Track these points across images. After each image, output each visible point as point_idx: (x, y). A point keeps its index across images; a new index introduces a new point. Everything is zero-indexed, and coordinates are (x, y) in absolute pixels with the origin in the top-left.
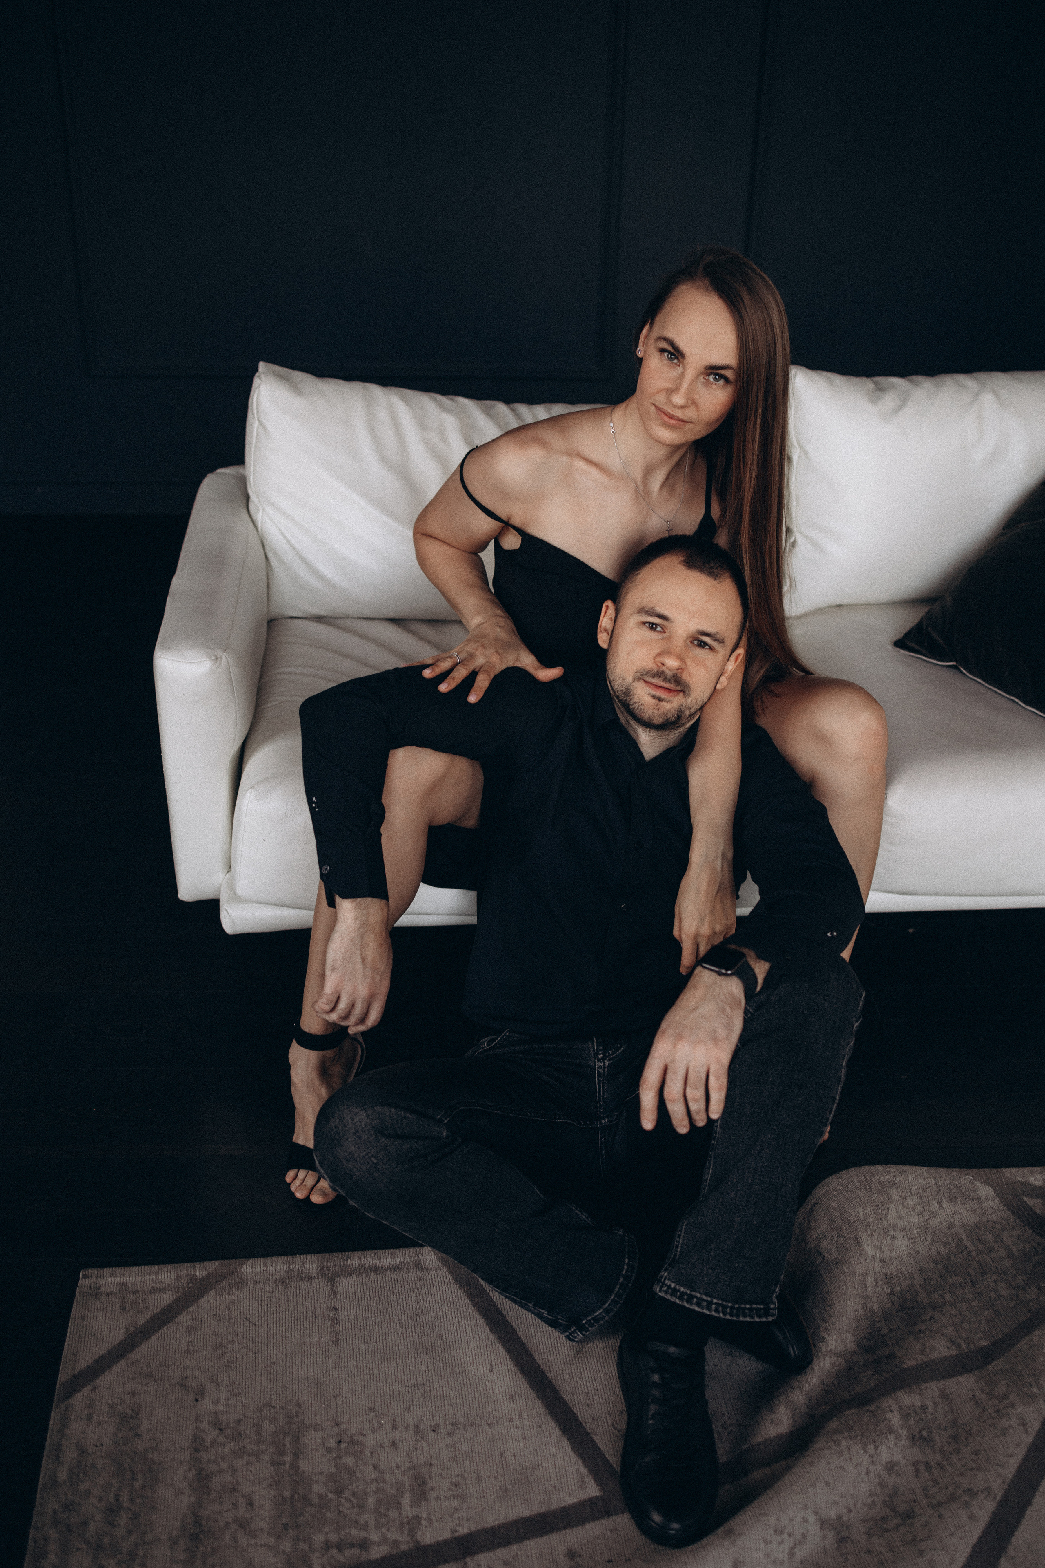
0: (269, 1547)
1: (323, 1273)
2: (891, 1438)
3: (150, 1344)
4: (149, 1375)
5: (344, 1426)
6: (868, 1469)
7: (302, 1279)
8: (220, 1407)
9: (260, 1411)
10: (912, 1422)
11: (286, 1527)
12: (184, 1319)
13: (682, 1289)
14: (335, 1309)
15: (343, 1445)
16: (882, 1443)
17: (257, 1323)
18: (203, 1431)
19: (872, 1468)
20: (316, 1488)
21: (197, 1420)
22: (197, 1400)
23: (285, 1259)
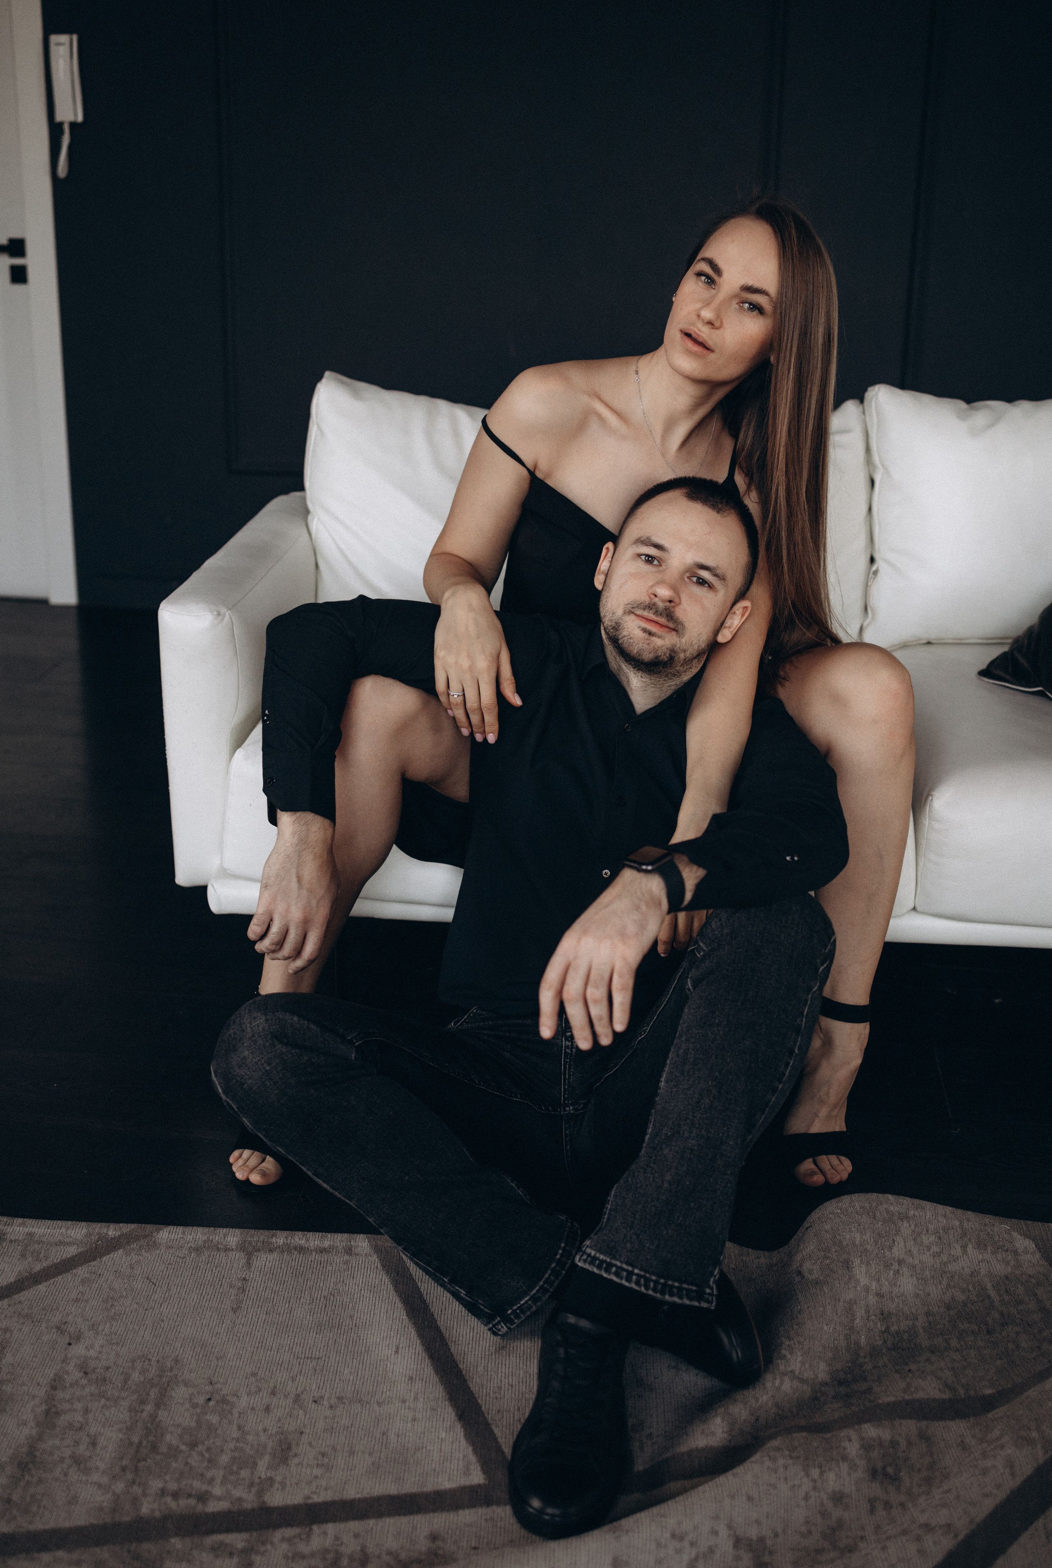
0: (100, 1486)
1: (242, 1247)
2: (844, 1467)
3: (39, 1290)
4: (28, 1316)
5: (219, 1386)
6: (807, 1494)
7: (218, 1249)
8: (93, 1353)
9: (133, 1361)
10: (875, 1454)
11: (124, 1469)
12: (82, 1271)
13: (602, 1257)
14: (244, 1279)
15: (211, 1403)
16: (830, 1470)
17: (157, 1284)
18: (67, 1373)
19: (812, 1493)
20: (168, 1437)
21: (63, 1361)
22: (70, 1344)
23: (206, 1230)
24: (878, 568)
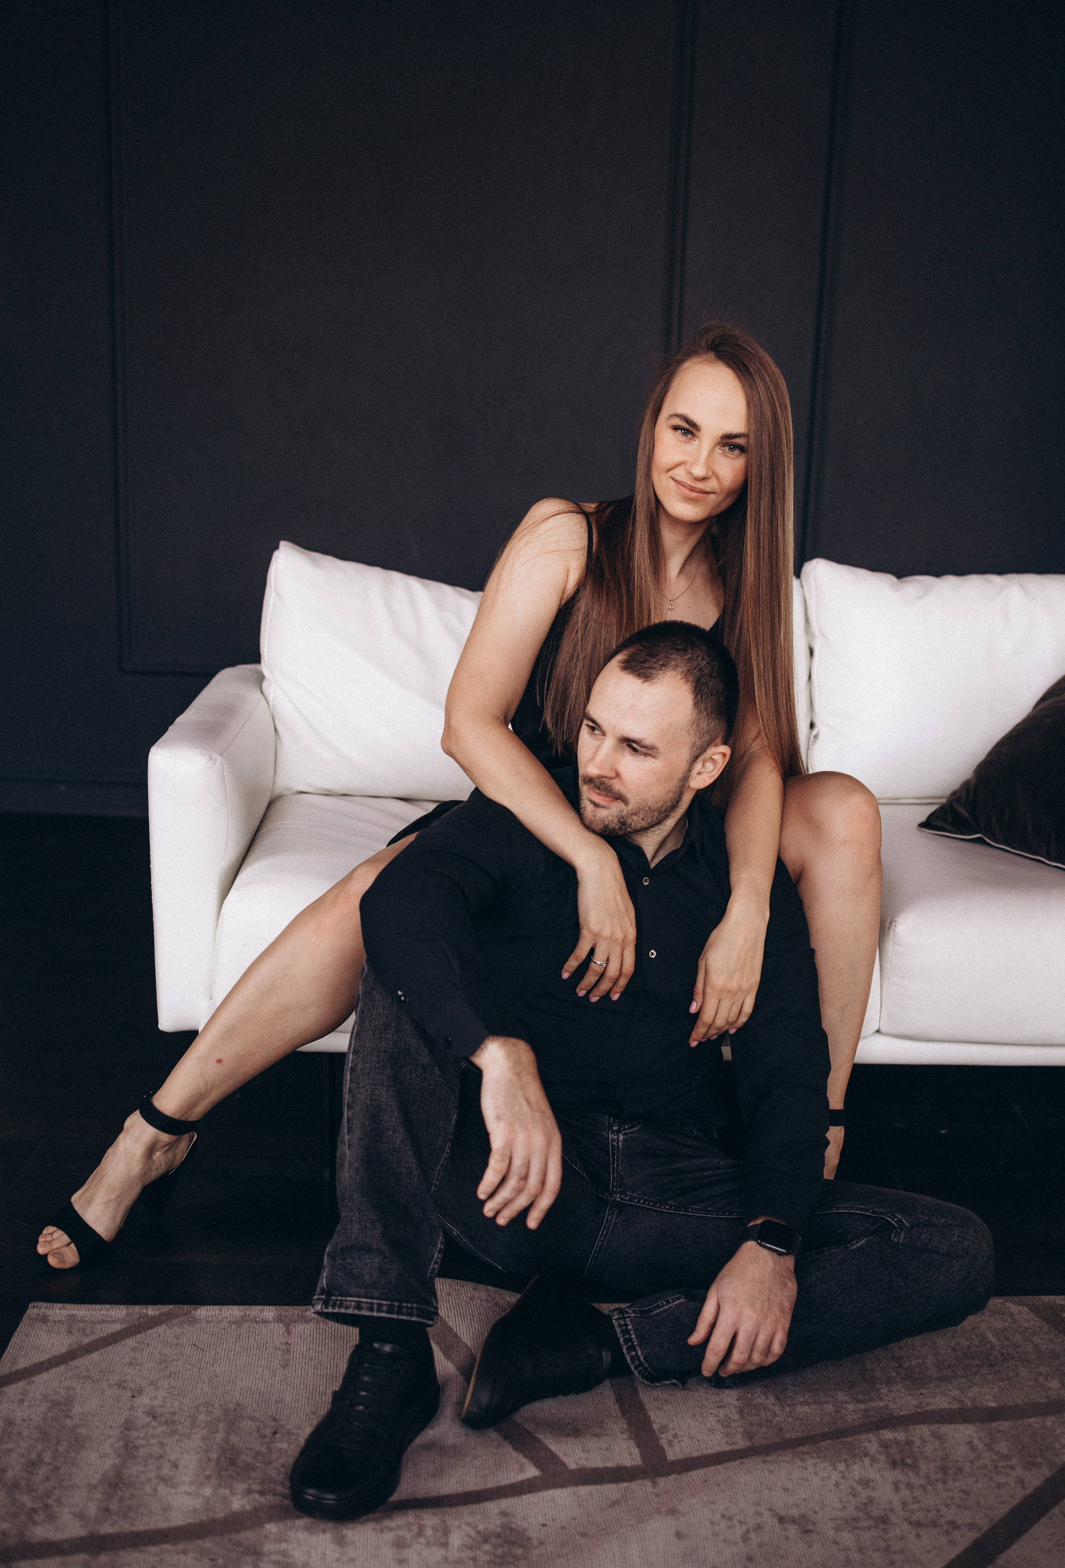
0: (189, 1494)
1: (279, 1319)
2: (867, 1461)
3: (92, 1358)
4: (87, 1378)
5: (282, 1422)
6: (837, 1482)
7: (257, 1322)
8: (156, 1403)
9: (197, 1407)
10: (893, 1451)
11: (208, 1477)
12: (131, 1342)
14: (287, 1343)
15: (278, 1436)
16: (855, 1463)
17: (205, 1349)
18: (136, 1417)
19: (841, 1481)
20: (244, 1457)
21: (130, 1410)
22: (133, 1397)
23: (242, 1307)
24: (818, 731)
